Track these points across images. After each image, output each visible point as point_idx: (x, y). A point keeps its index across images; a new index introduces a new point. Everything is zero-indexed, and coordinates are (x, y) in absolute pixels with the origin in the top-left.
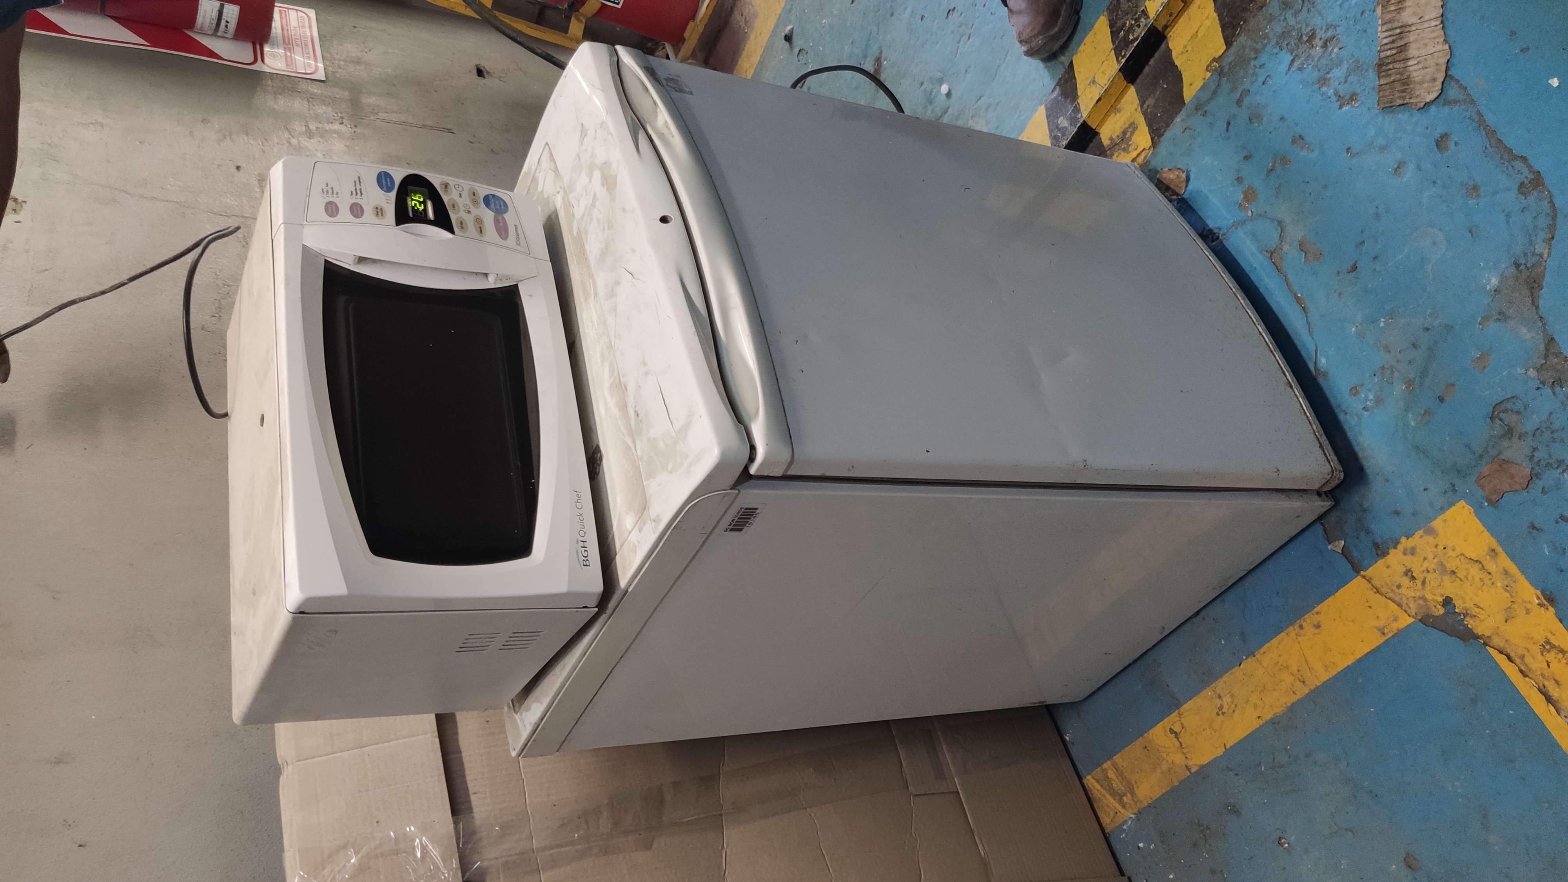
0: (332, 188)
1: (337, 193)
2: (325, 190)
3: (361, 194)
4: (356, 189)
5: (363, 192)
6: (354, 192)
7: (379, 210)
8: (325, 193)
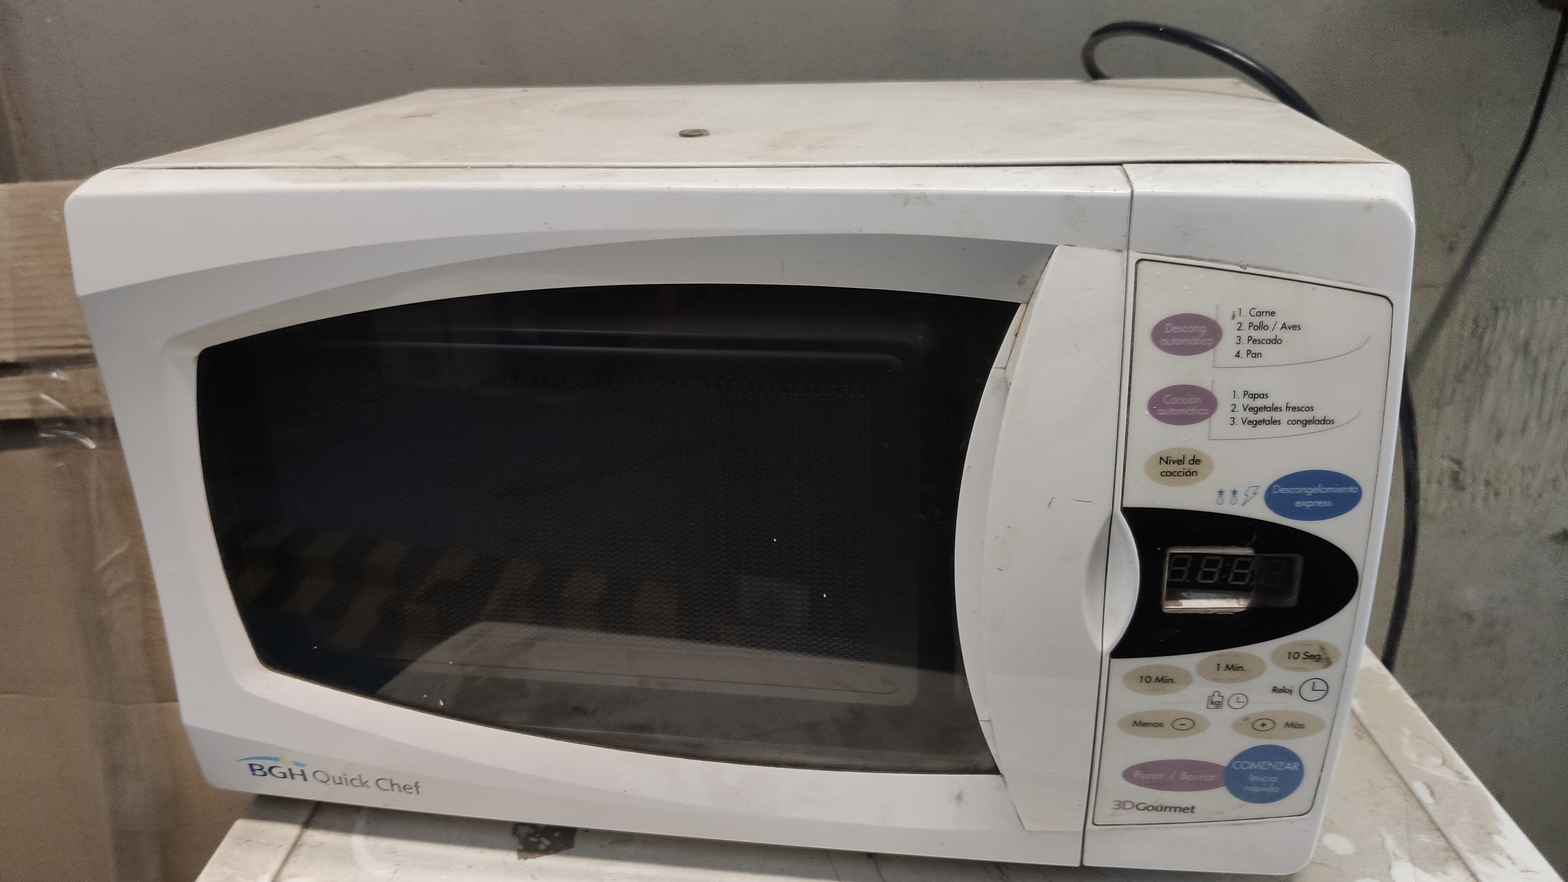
0: (1276, 341)
1: (1257, 355)
2: (1268, 320)
3: (1255, 423)
4: (1276, 409)
5: (1260, 428)
6: (1259, 403)
7: (1187, 466)
8: (1256, 321)
